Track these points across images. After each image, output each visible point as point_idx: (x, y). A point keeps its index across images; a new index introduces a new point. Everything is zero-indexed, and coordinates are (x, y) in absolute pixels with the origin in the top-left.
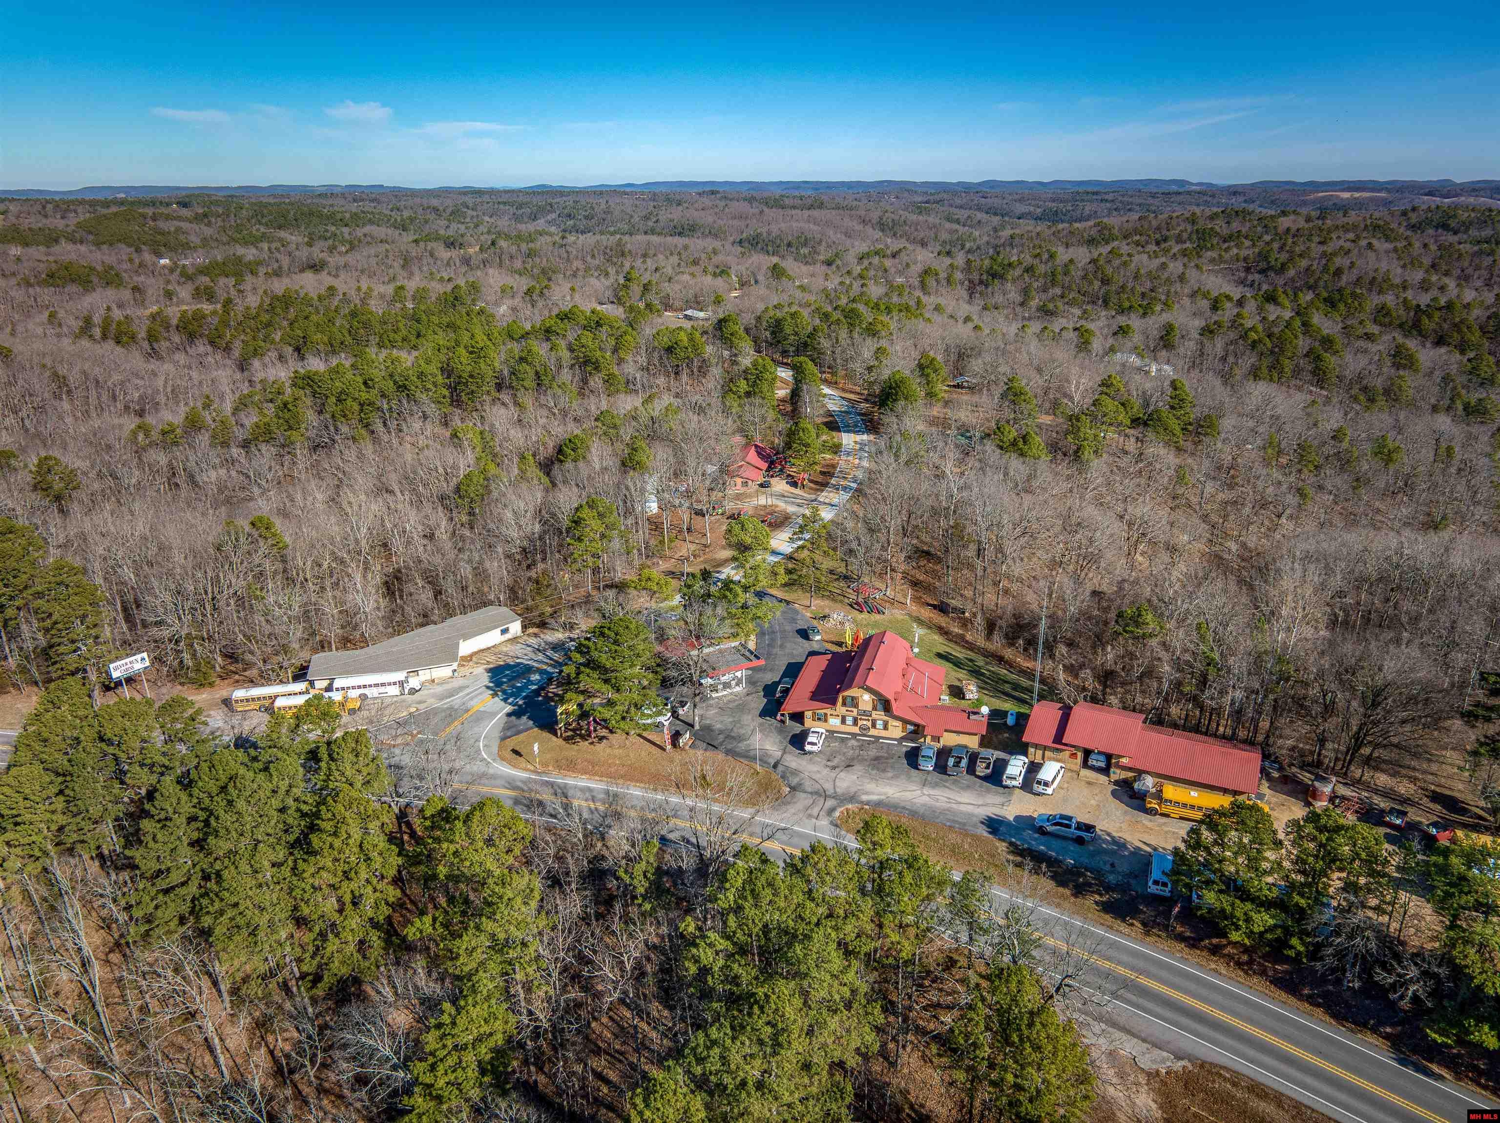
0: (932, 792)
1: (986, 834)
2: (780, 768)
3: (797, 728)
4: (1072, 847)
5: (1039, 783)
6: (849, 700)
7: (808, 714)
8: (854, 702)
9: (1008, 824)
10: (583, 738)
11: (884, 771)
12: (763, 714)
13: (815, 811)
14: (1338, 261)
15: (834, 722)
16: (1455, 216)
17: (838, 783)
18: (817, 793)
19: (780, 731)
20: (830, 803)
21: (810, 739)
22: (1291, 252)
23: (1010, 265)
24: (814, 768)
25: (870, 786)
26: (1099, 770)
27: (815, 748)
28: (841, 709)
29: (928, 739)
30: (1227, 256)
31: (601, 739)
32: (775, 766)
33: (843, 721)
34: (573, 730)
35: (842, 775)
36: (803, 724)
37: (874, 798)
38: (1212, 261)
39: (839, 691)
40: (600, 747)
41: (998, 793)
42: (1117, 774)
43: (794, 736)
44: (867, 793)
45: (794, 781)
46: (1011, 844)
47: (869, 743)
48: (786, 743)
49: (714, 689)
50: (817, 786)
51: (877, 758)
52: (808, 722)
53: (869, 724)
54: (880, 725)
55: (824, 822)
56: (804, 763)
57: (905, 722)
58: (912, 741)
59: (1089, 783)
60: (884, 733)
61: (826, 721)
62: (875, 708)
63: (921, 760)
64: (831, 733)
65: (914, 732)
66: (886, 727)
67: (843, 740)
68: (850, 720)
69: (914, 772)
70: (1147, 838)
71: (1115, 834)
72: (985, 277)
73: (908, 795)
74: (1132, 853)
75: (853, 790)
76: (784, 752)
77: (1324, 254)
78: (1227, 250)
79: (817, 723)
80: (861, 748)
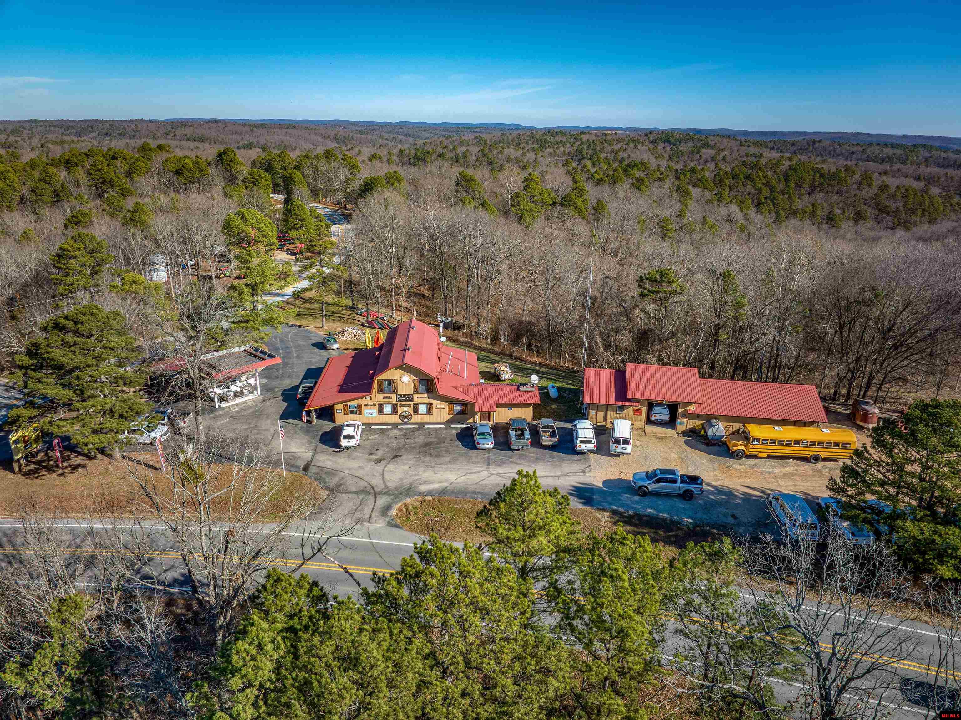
0: (500, 470)
1: (580, 506)
2: (313, 470)
3: (327, 426)
4: (680, 504)
5: (617, 442)
6: (385, 385)
7: (339, 408)
8: (392, 386)
9: (599, 491)
10: (50, 469)
11: (438, 456)
12: (284, 417)
13: (367, 512)
14: (621, 155)
15: (370, 414)
16: (673, 136)
17: (387, 477)
18: (364, 491)
19: (307, 432)
20: (382, 501)
21: (345, 433)
22: (594, 149)
23: (428, 153)
24: (354, 464)
25: (427, 475)
26: (663, 424)
27: (353, 442)
28: (377, 397)
29: (478, 418)
30: (558, 152)
31: (75, 468)
32: (306, 468)
33: (381, 411)
34: (39, 463)
35: (391, 467)
36: (333, 421)
37: (436, 486)
38: (550, 154)
39: (372, 377)
40: (71, 478)
41: (572, 461)
42: (684, 424)
43: (324, 435)
44: (425, 483)
45: (333, 482)
46: (614, 512)
47: (413, 430)
48: (315, 442)
49: (222, 399)
50: (362, 484)
51: (426, 445)
52: (340, 418)
53: (411, 410)
54: (423, 409)
55: (379, 524)
56: (342, 460)
57: (451, 401)
58: (460, 423)
59: (659, 438)
60: (428, 419)
61: (360, 413)
62: (416, 391)
63: (479, 439)
64: (368, 426)
65: (462, 413)
66: (429, 411)
67: (382, 431)
68: (388, 409)
69: (473, 453)
70: (748, 482)
71: (714, 483)
72: (412, 160)
73: (474, 478)
74: (744, 500)
75: (407, 482)
76: (315, 451)
77: (612, 151)
78: (558, 148)
79: (351, 417)
80: (406, 436)
